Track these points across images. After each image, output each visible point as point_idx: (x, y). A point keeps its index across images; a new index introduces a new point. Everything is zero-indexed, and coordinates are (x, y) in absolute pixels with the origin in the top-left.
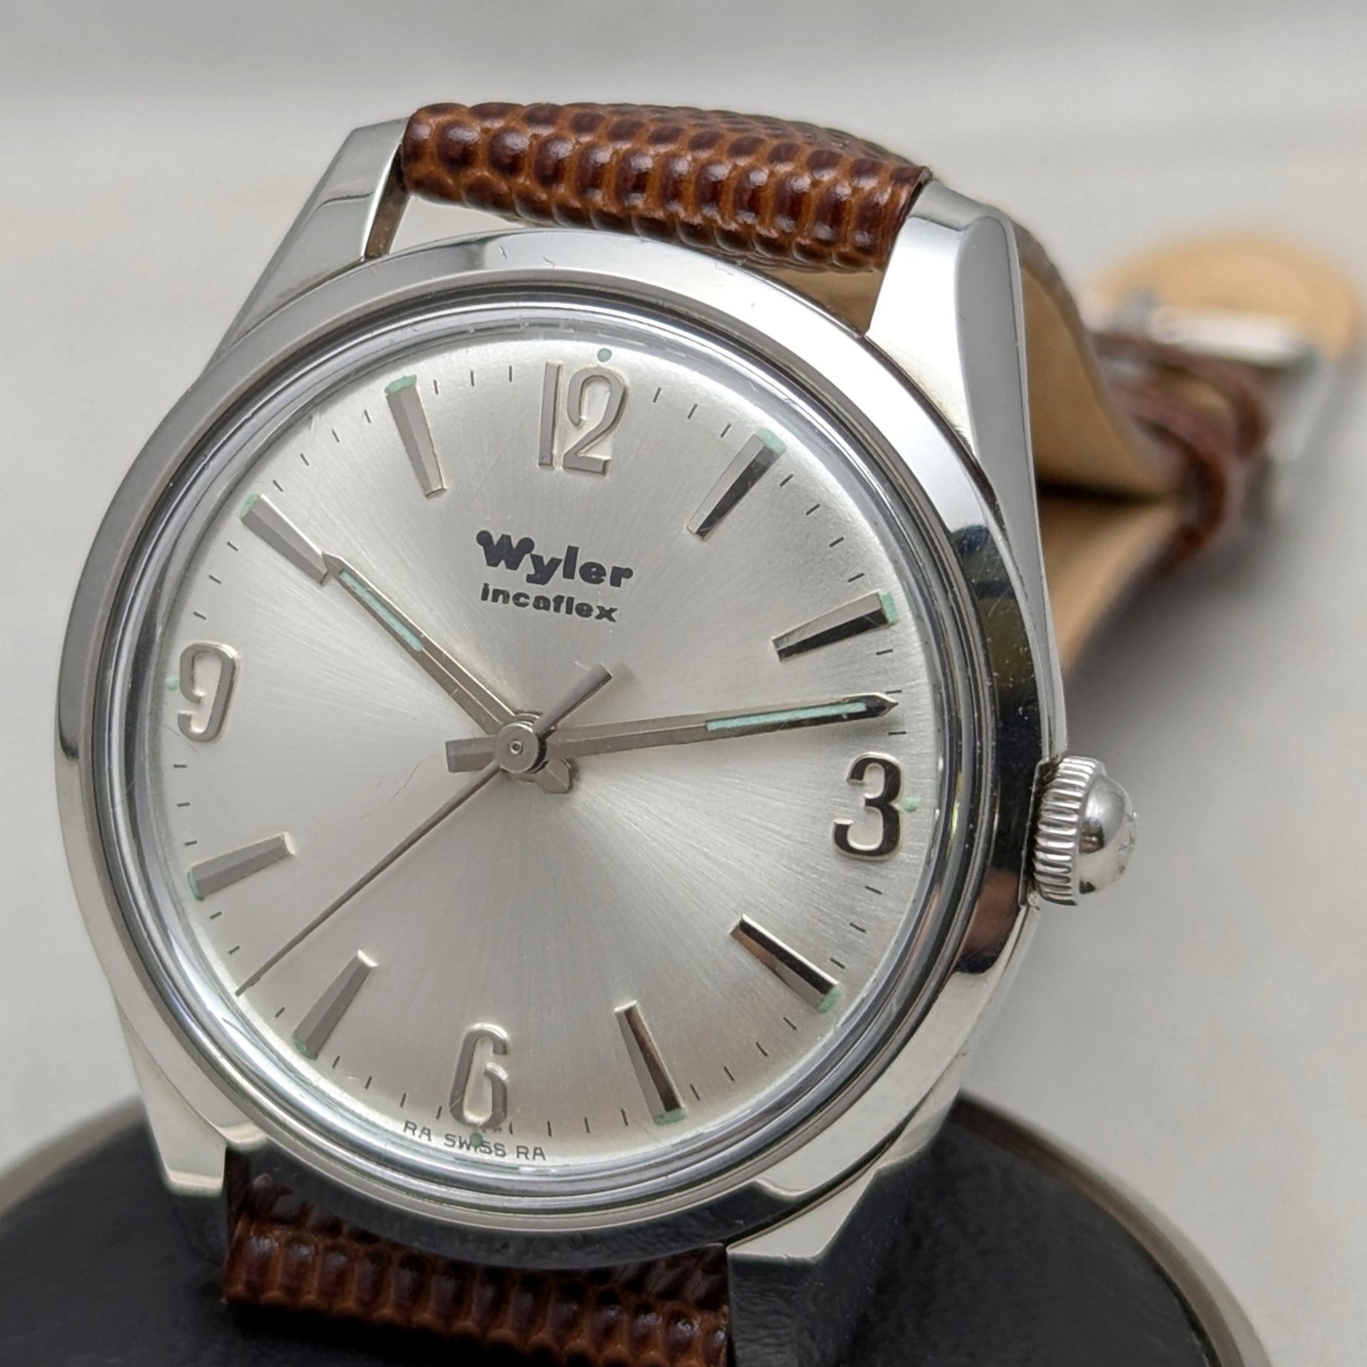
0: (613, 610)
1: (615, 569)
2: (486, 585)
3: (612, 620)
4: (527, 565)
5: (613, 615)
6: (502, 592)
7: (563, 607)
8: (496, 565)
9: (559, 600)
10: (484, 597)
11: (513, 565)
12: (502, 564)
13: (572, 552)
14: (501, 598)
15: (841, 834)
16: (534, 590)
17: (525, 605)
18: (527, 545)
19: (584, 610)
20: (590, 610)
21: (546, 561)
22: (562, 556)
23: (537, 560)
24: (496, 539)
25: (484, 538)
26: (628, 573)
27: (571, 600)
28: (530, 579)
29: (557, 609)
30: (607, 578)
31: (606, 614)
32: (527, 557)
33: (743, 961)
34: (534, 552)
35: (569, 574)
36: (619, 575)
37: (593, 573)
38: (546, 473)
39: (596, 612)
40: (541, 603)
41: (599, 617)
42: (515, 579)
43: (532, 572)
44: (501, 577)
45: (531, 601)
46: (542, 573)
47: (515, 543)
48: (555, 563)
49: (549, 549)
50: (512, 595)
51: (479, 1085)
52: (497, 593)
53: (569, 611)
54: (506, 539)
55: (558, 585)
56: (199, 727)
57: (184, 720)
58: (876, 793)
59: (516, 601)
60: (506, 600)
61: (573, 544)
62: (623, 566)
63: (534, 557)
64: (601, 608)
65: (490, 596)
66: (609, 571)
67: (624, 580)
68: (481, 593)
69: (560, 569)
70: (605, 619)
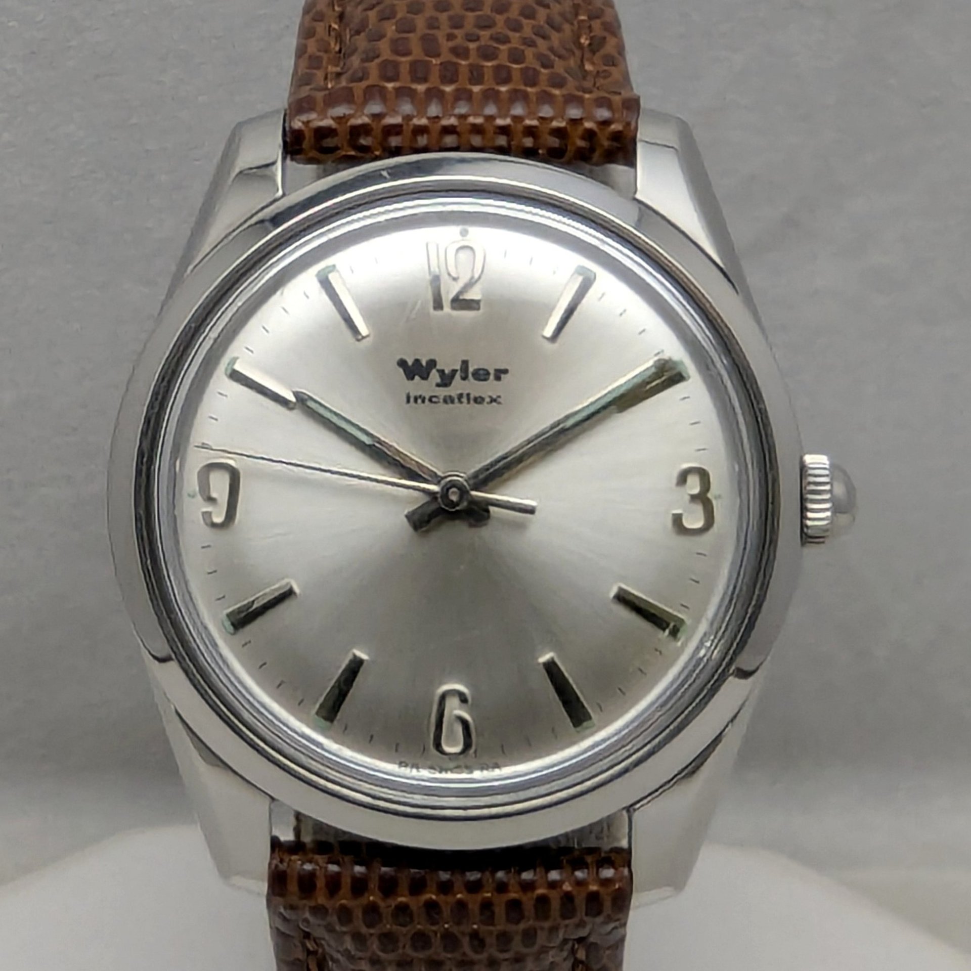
0: (499, 397)
1: (496, 370)
2: (408, 394)
3: (499, 403)
4: (435, 377)
5: (499, 400)
6: (420, 396)
7: (464, 400)
8: (413, 379)
9: (460, 396)
10: (408, 401)
11: (425, 377)
12: (417, 378)
13: (465, 363)
14: (419, 401)
15: (677, 520)
16: (443, 392)
17: (437, 402)
18: (432, 363)
19: (479, 400)
20: (483, 399)
21: (447, 372)
22: (458, 367)
24: (410, 363)
25: (402, 363)
26: (506, 371)
27: (468, 395)
28: (438, 385)
29: (461, 402)
30: (492, 377)
32: (434, 371)
33: (624, 614)
34: (438, 367)
36: (500, 373)
37: (481, 375)
38: (439, 313)
39: (488, 400)
40: (448, 400)
41: (490, 403)
42: (427, 387)
43: (439, 380)
44: (418, 386)
45: (441, 399)
46: (446, 380)
47: (424, 363)
48: (454, 372)
49: (448, 364)
50: (427, 397)
51: (451, 728)
52: (416, 399)
53: (469, 402)
54: (417, 361)
55: (458, 386)
56: (218, 519)
57: (207, 515)
58: (696, 491)
59: (430, 400)
60: (423, 401)
61: (465, 358)
62: (502, 367)
63: (438, 371)
64: (490, 397)
65: (412, 400)
66: (492, 372)
67: (503, 376)
68: (405, 399)
69: (458, 376)
70: (494, 404)
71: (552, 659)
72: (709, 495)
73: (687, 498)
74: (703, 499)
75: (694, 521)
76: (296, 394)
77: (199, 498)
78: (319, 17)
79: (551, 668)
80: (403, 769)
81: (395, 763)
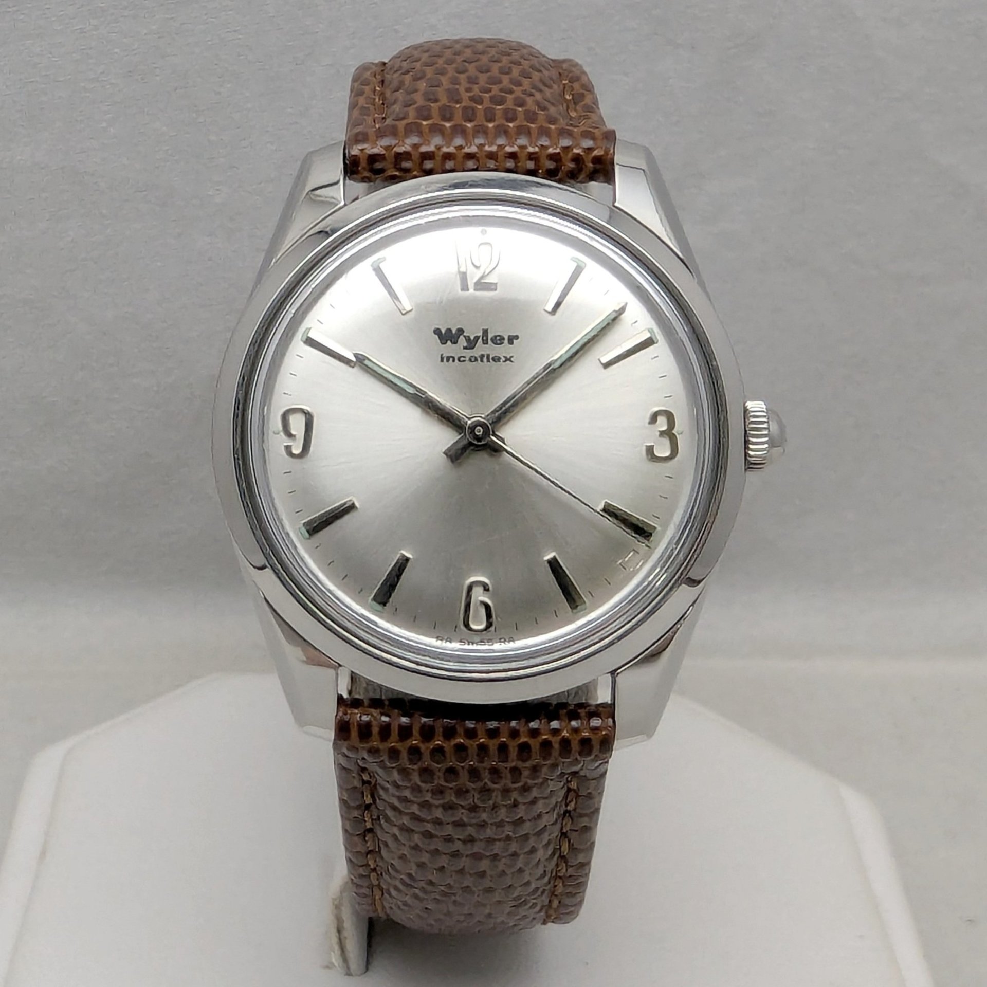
0: (512, 357)
1: (509, 336)
2: (442, 355)
3: (512, 361)
4: (462, 342)
5: (512, 359)
6: (451, 357)
7: (485, 359)
8: (445, 343)
9: (482, 356)
10: (442, 360)
11: (455, 342)
12: (449, 342)
13: (485, 332)
14: (451, 359)
15: (650, 450)
16: (469, 353)
17: (464, 361)
18: (461, 331)
19: (496, 359)
20: (499, 358)
21: (472, 338)
22: (480, 334)
23: (468, 339)
24: (443, 331)
25: (437, 332)
26: (517, 337)
27: (488, 356)
28: (465, 348)
29: (482, 361)
30: (506, 341)
31: (507, 359)
32: (461, 337)
33: (608, 523)
34: (465, 334)
35: (485, 342)
36: (511, 340)
37: (498, 340)
38: (466, 293)
39: (503, 359)
40: (473, 359)
41: (505, 361)
42: (456, 349)
43: (465, 344)
44: (449, 349)
45: (467, 359)
46: (471, 344)
47: (454, 331)
48: (477, 338)
49: (472, 332)
50: (457, 358)
51: (476, 610)
52: (448, 359)
53: (488, 361)
54: (449, 330)
55: (480, 349)
56: (297, 451)
57: (288, 448)
58: (664, 428)
59: (459, 360)
60: (454, 361)
61: (486, 328)
62: (514, 334)
63: (465, 336)
64: (505, 357)
65: (445, 360)
66: (506, 338)
67: (515, 341)
68: (440, 359)
69: (480, 340)
70: (508, 362)
71: (555, 557)
72: (674, 432)
73: (658, 434)
74: (669, 434)
75: (663, 451)
76: (356, 355)
77: (282, 434)
78: (366, 83)
79: (554, 565)
80: (439, 642)
81: (433, 638)
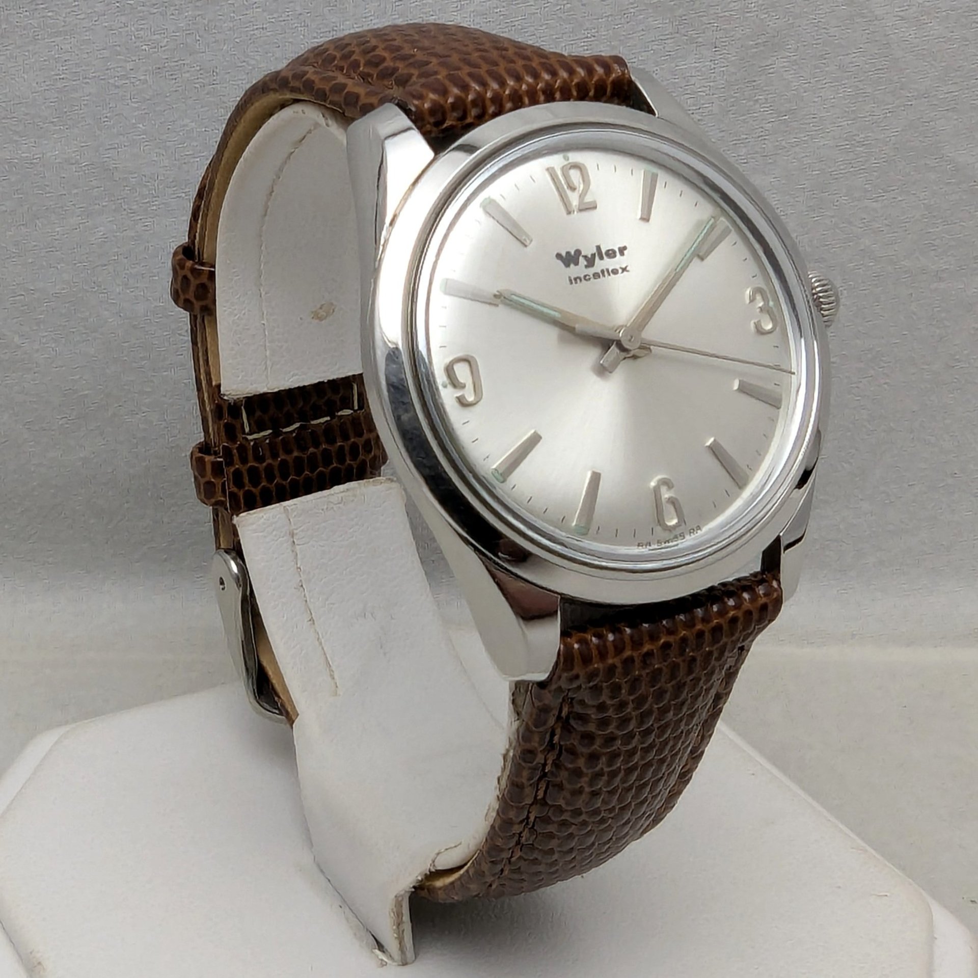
0: (626, 267)
1: (619, 248)
2: (570, 277)
3: (628, 271)
4: (582, 261)
5: (628, 269)
6: (578, 278)
7: (606, 273)
8: (569, 266)
9: (603, 271)
10: (571, 283)
11: (577, 264)
14: (578, 280)
15: (758, 326)
16: (591, 271)
17: (590, 279)
18: (578, 252)
19: (615, 272)
20: (617, 270)
21: (590, 256)
22: (594, 250)
23: (585, 257)
24: (564, 254)
25: (559, 256)
26: (625, 248)
27: (608, 271)
28: (586, 267)
29: (604, 276)
30: (618, 254)
31: (624, 270)
32: (581, 258)
34: (583, 253)
35: (601, 258)
36: (622, 250)
37: (611, 254)
38: (571, 217)
39: (620, 271)
40: (596, 276)
41: (622, 272)
42: (580, 269)
43: (585, 263)
44: (574, 271)
45: (592, 276)
46: (590, 262)
47: (573, 253)
48: (593, 255)
49: (589, 250)
50: (582, 277)
51: (667, 508)
52: (575, 279)
53: (609, 275)
54: (568, 253)
55: (600, 265)
56: (470, 399)
57: (461, 399)
58: (761, 304)
59: (585, 279)
60: (581, 280)
61: (597, 244)
62: (622, 245)
64: (621, 268)
65: (573, 281)
66: (617, 250)
67: (625, 252)
68: (568, 282)
69: (597, 258)
70: (625, 273)
71: (715, 441)
73: (758, 310)
75: (766, 324)
77: (450, 386)
80: (642, 547)
81: (635, 546)
